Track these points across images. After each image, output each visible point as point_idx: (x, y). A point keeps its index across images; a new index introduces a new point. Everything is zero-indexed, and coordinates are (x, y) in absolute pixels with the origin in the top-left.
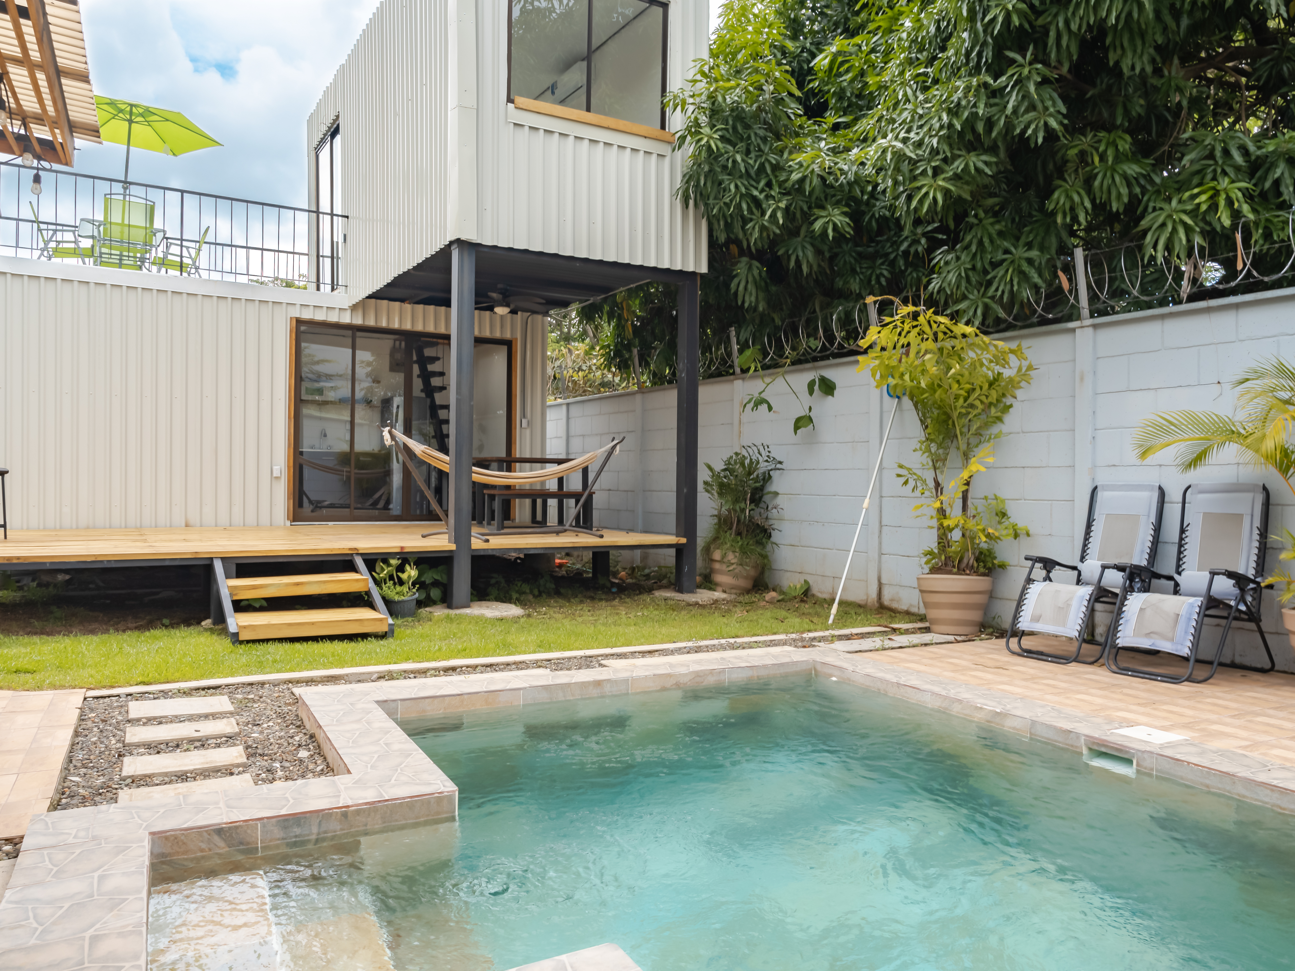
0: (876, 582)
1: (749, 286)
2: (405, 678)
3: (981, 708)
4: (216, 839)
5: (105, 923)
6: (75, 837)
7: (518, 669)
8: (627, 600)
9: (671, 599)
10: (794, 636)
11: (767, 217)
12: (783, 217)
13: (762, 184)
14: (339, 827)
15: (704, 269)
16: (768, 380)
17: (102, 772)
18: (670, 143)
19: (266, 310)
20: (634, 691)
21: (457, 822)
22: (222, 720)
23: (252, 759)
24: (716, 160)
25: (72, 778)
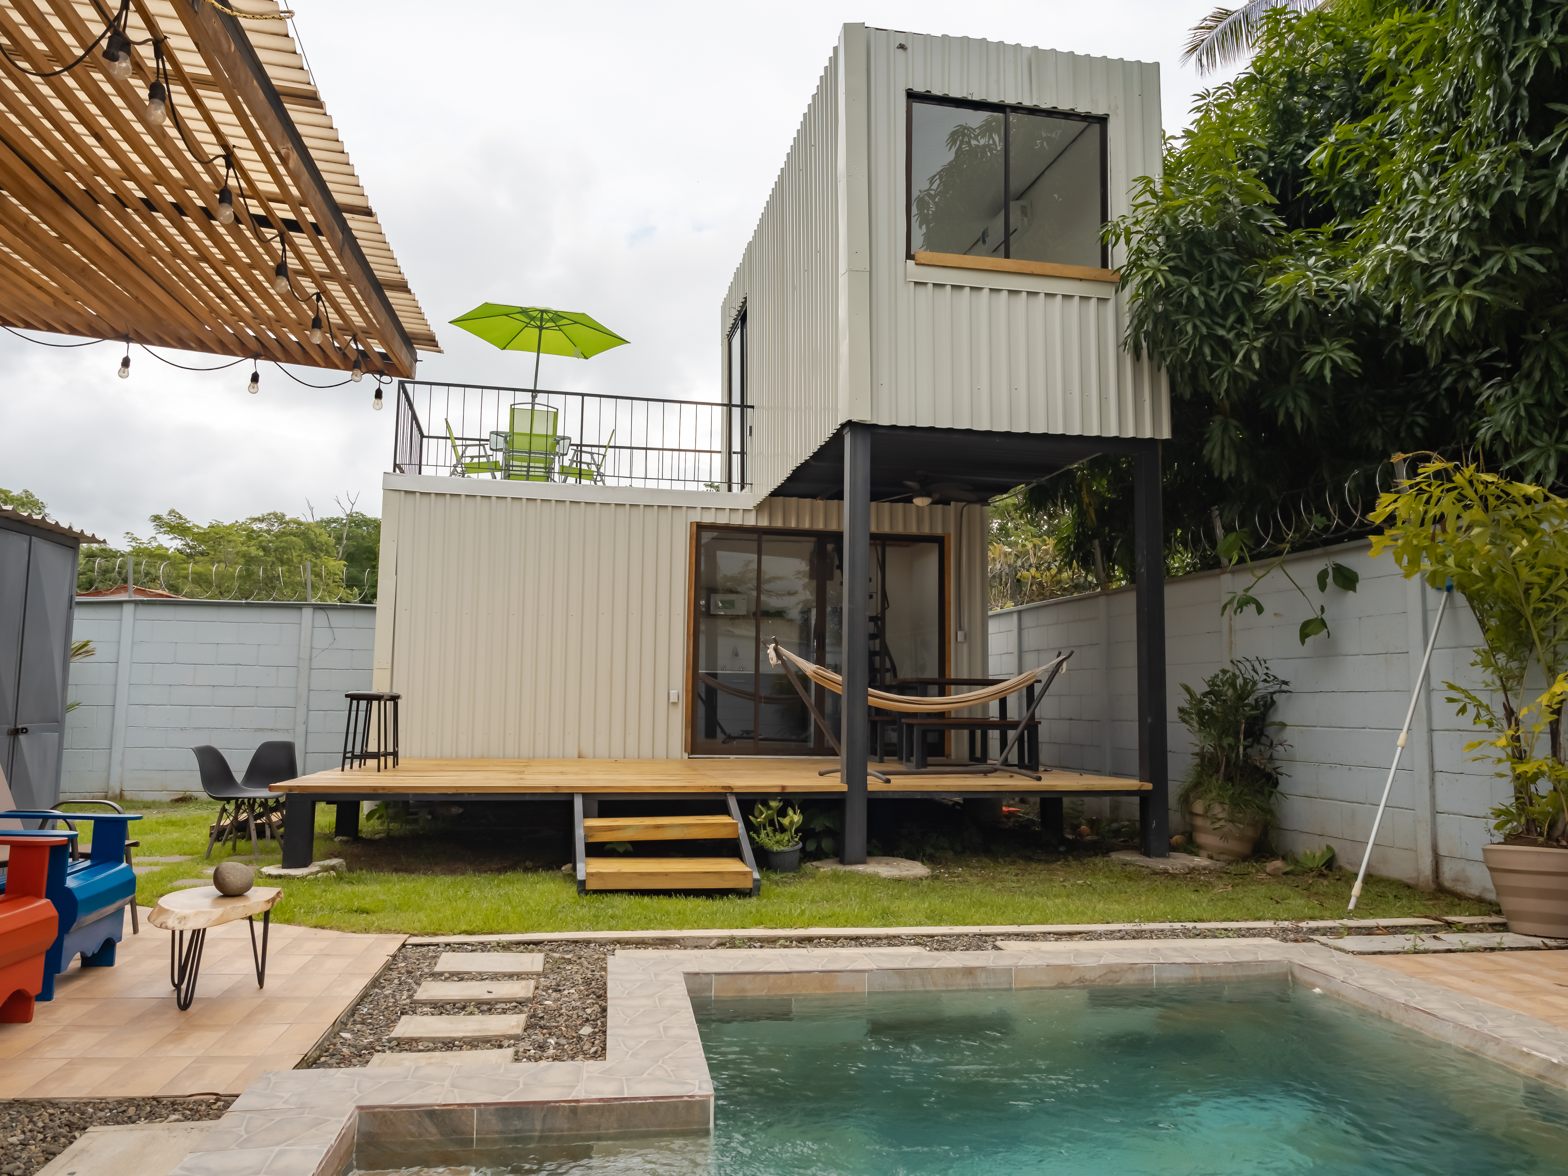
0: (1430, 852)
1: (1226, 452)
2: (750, 947)
3: (1529, 1054)
4: (427, 1122)
6: (285, 1102)
7: (890, 945)
8: (1073, 863)
9: (1131, 864)
10: (1286, 924)
11: (1237, 362)
12: (1260, 360)
13: (1231, 319)
14: (566, 1126)
15: (1166, 434)
16: (1259, 573)
17: (376, 1030)
18: (1112, 283)
19: (665, 515)
20: (1018, 986)
21: (712, 1137)
22: (524, 982)
23: (530, 1031)
24: (1166, 297)
25: (343, 1035)
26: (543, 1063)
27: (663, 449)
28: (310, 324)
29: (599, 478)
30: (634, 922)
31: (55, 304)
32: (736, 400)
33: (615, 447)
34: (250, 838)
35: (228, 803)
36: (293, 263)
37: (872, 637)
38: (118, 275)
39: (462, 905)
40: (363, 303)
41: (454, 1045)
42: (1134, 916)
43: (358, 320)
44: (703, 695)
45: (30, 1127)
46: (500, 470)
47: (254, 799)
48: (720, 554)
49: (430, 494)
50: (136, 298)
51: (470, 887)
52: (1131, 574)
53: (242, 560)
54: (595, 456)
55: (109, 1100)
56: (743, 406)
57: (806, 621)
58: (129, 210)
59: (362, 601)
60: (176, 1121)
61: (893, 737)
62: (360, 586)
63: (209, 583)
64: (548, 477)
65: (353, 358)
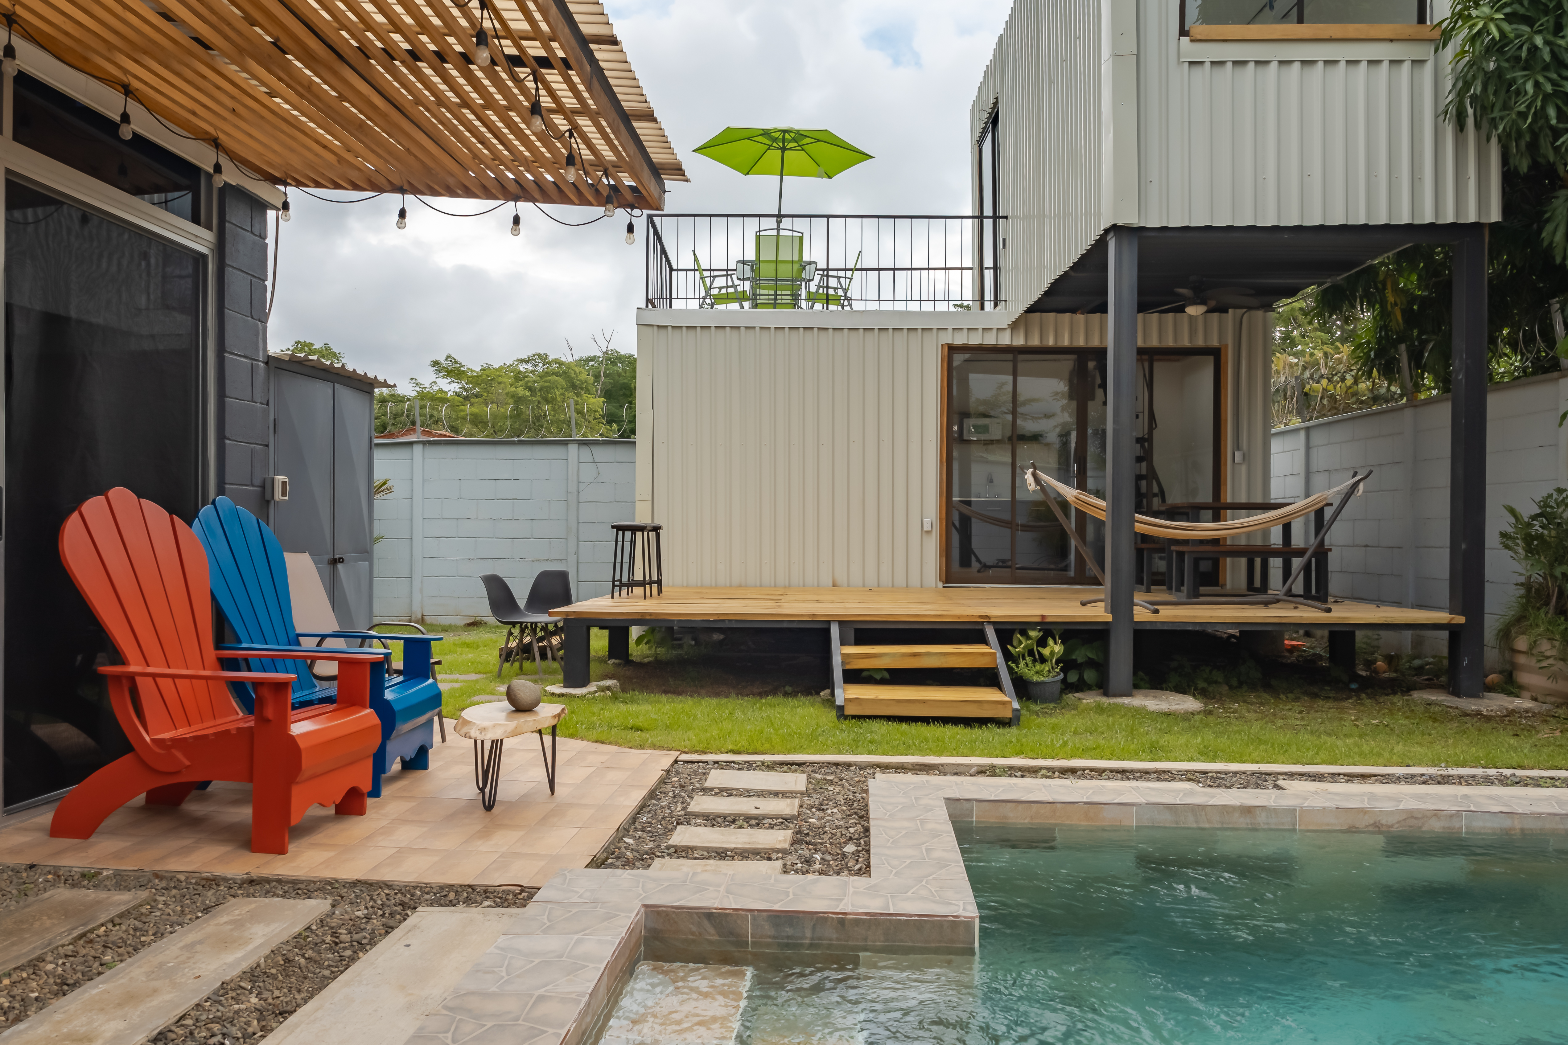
2: (1010, 776)
4: (706, 923)
5: (557, 985)
6: (580, 897)
7: (1159, 779)
8: (1367, 701)
9: (1437, 704)
14: (835, 936)
15: (1495, 216)
17: (654, 837)
18: (1431, 40)
19: (915, 338)
20: (1303, 828)
21: (977, 957)
22: (789, 800)
23: (796, 846)
24: (1500, 51)
25: (626, 840)
26: (810, 876)
27: (911, 269)
28: (564, 161)
29: (846, 303)
30: (893, 747)
31: (339, 161)
32: (988, 211)
33: (862, 270)
34: (534, 660)
35: (514, 627)
36: (546, 102)
37: (1139, 459)
38: (392, 128)
39: (728, 726)
40: (612, 136)
41: (727, 855)
42: (1440, 761)
43: (608, 155)
44: (957, 524)
45: (371, 903)
46: (748, 300)
47: (536, 624)
48: (972, 377)
49: (681, 327)
50: (408, 150)
51: (734, 709)
52: (1445, 383)
53: (511, 401)
54: (842, 280)
55: (433, 886)
56: (995, 217)
57: (1065, 444)
58: (397, 63)
59: (620, 436)
60: (489, 906)
61: (1160, 565)
62: (619, 422)
63: (485, 424)
64: (795, 305)
65: (605, 194)
